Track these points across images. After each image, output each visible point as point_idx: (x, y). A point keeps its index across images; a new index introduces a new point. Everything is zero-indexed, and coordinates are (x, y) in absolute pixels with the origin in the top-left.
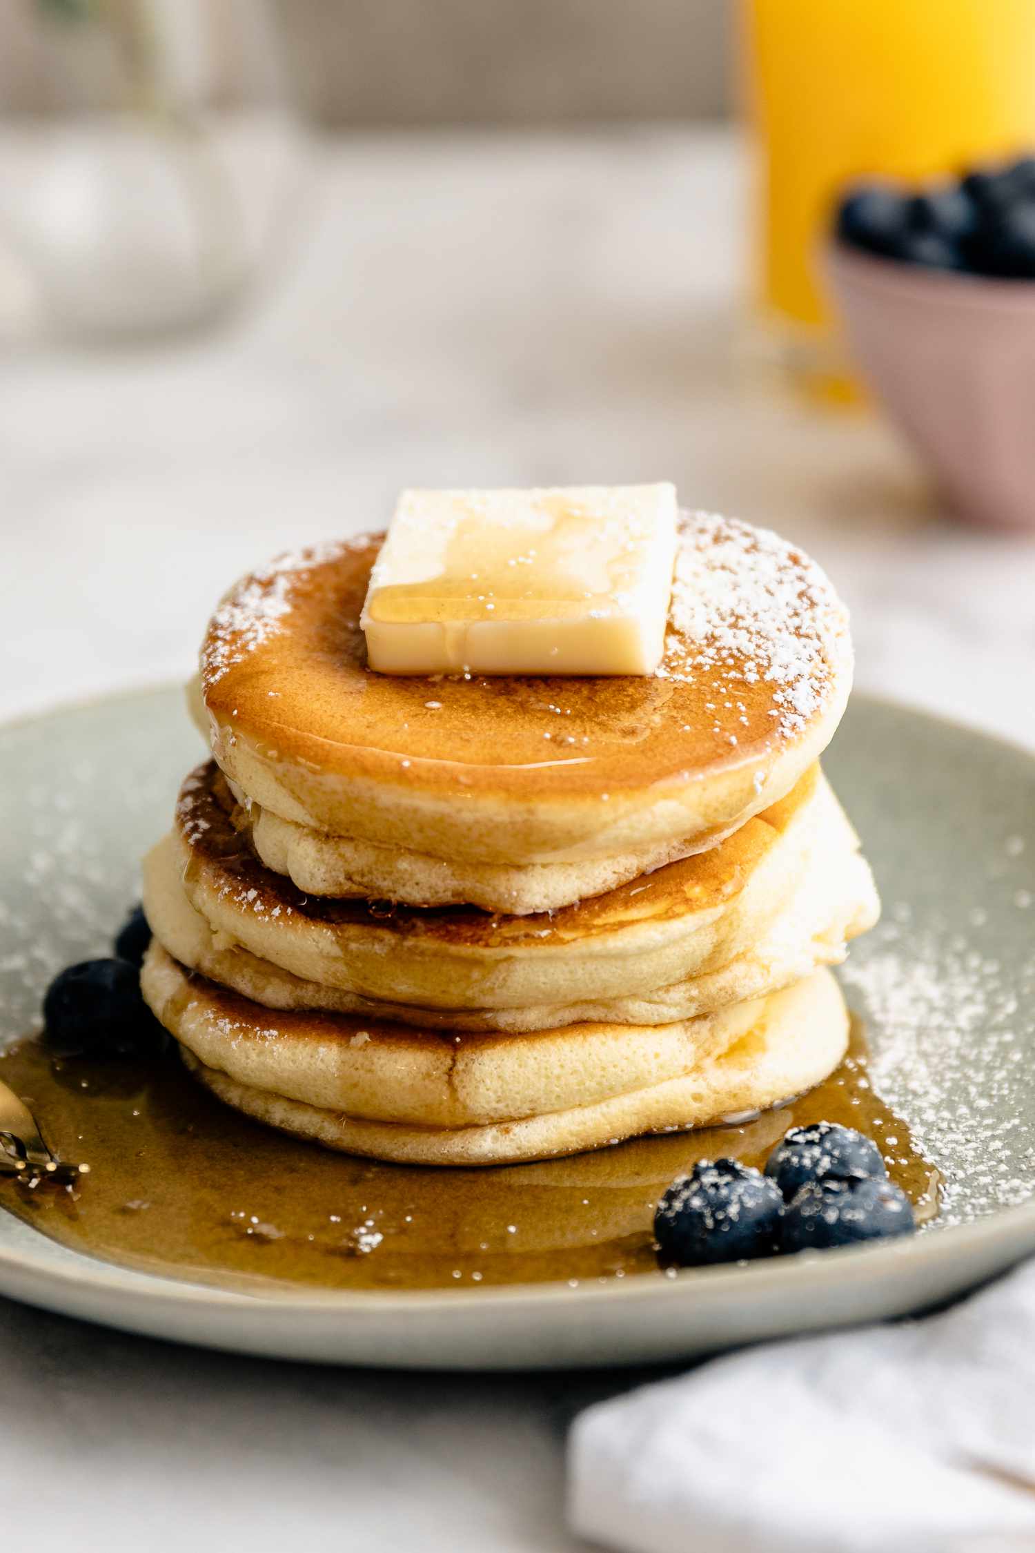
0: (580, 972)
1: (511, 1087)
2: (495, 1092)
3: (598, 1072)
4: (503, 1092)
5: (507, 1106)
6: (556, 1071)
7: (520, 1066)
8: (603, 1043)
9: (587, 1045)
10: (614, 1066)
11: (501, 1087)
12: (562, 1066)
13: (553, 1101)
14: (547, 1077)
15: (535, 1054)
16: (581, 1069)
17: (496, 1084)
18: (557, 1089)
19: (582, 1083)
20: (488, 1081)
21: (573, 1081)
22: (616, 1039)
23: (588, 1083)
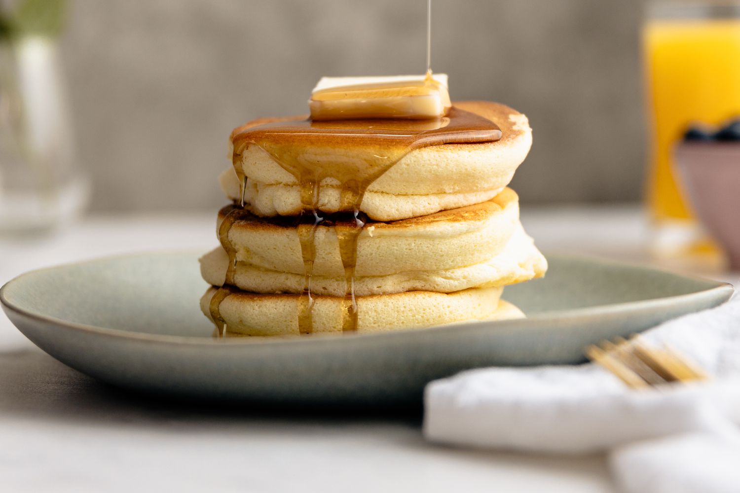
0: (413, 245)
1: (380, 315)
2: (373, 318)
3: (422, 311)
4: (377, 318)
5: (379, 326)
6: (402, 309)
7: (385, 306)
8: (424, 298)
9: (416, 298)
10: (430, 309)
11: (376, 316)
12: (405, 307)
13: (401, 325)
14: (398, 312)
15: (392, 301)
16: (414, 309)
17: (374, 314)
18: (403, 318)
19: (414, 316)
20: (370, 313)
21: (410, 314)
22: (430, 297)
23: (417, 316)
